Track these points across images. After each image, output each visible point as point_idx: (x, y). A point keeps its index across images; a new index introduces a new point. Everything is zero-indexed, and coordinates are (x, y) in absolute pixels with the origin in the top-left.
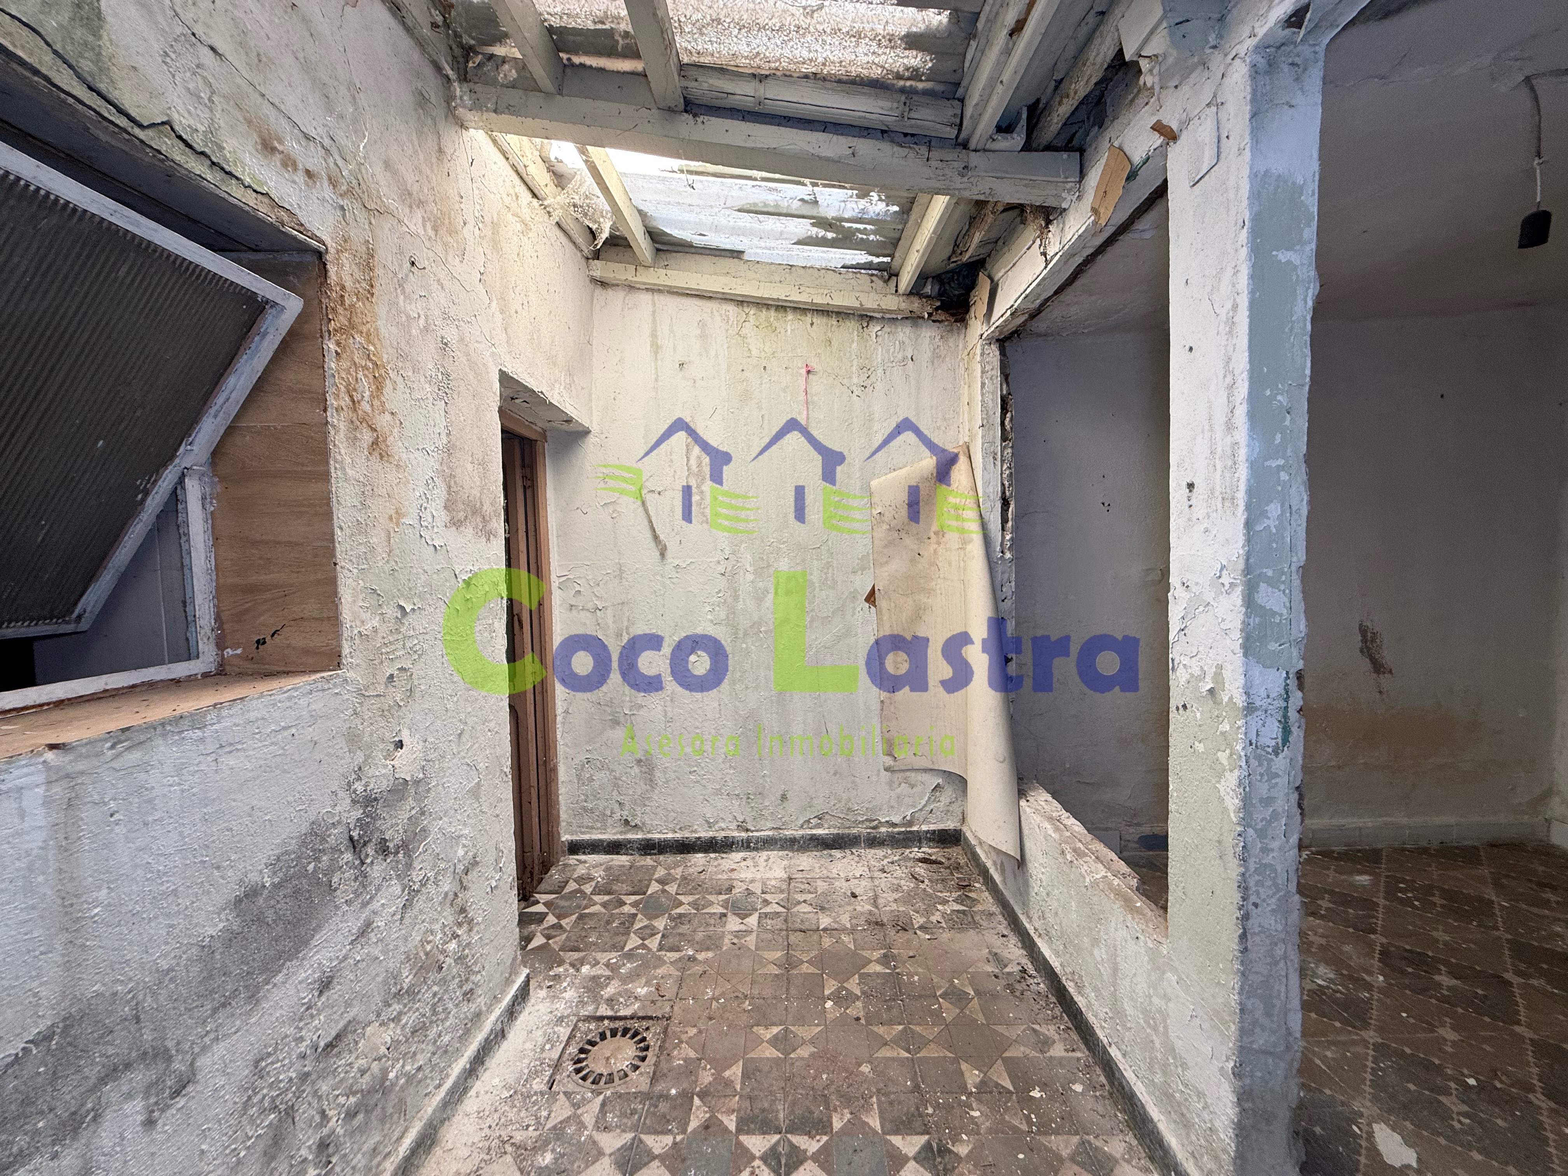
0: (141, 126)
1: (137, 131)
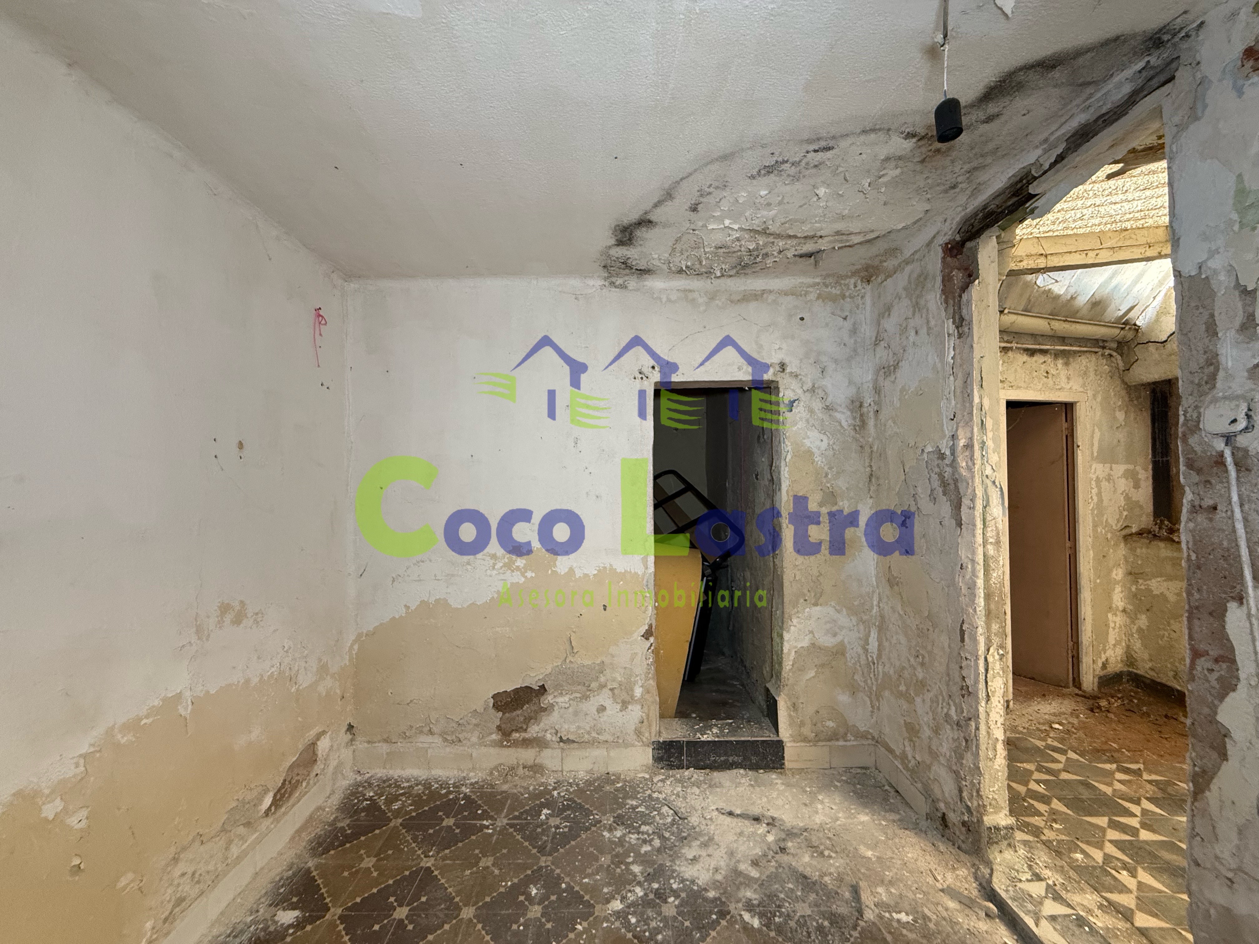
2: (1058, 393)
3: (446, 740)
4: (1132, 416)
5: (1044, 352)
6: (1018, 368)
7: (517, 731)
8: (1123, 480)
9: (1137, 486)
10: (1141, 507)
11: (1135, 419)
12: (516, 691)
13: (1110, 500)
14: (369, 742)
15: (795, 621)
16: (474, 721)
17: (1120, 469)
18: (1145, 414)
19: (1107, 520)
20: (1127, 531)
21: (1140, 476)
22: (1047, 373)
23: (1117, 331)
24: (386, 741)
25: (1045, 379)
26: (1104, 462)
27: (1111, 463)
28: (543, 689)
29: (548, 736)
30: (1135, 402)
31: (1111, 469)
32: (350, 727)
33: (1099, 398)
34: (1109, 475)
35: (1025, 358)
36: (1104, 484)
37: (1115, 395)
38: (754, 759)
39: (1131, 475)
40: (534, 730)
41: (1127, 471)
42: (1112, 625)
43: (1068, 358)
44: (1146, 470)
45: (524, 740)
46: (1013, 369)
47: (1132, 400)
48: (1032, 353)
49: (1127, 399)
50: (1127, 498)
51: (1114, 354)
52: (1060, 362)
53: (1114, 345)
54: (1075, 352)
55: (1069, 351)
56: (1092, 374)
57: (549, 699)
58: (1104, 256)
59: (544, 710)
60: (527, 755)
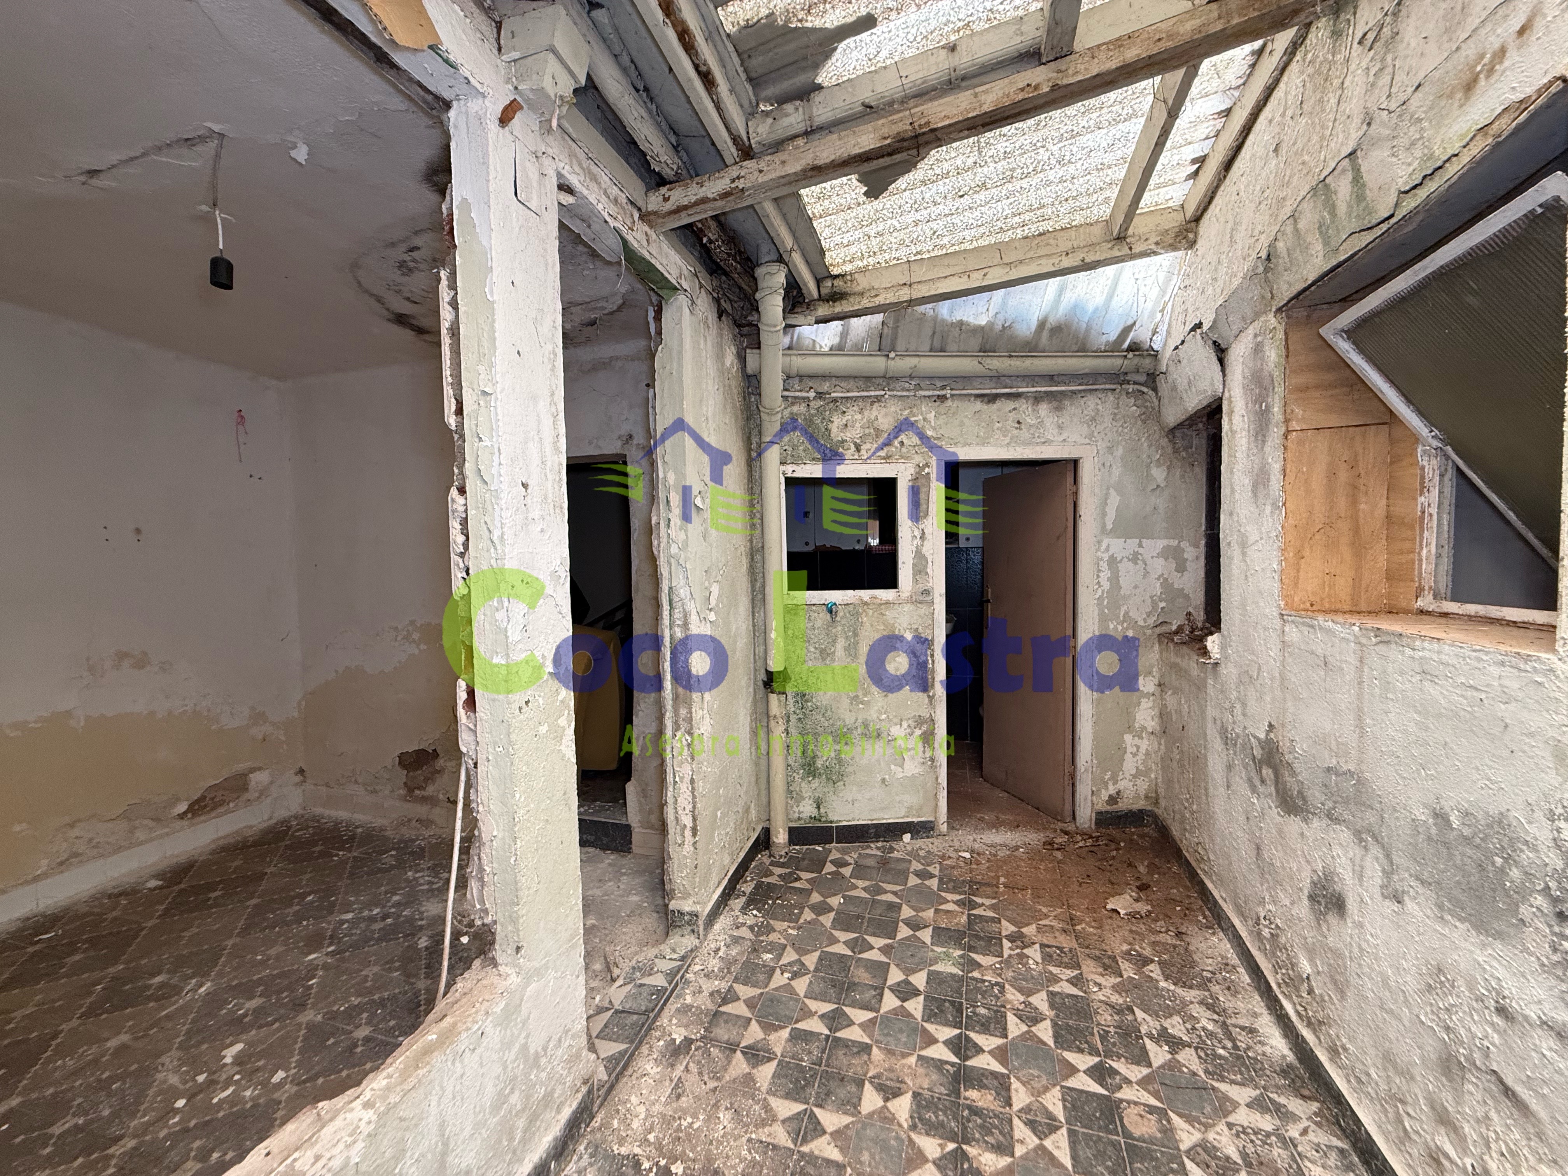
0: (1392, 216)
1: (1393, 221)
2: (1043, 448)
3: (366, 790)
4: (1178, 472)
5: (1016, 396)
6: (966, 421)
7: (418, 789)
8: (1161, 561)
9: (1181, 568)
10: (1187, 597)
11: (1182, 476)
12: (418, 752)
13: (1136, 587)
14: (316, 785)
15: (642, 705)
16: (386, 776)
17: (1154, 546)
18: (1197, 470)
19: (1127, 613)
20: (1164, 629)
21: (1186, 556)
22: (1019, 422)
23: (1119, 362)
24: (327, 785)
25: (1015, 432)
26: (1127, 536)
27: (1141, 537)
28: (435, 754)
29: (441, 796)
30: (1184, 454)
31: (1140, 545)
32: (301, 771)
33: (1119, 452)
34: (1136, 554)
35: (978, 405)
36: (1125, 567)
37: (1150, 446)
38: (605, 840)
39: (1174, 554)
40: (430, 790)
41: (1166, 548)
42: (1131, 749)
43: (1060, 401)
44: (1196, 546)
45: (423, 797)
46: (957, 422)
47: (1176, 451)
48: (992, 399)
49: (1169, 450)
50: (1166, 584)
51: (1145, 390)
52: (1044, 408)
53: (1142, 378)
54: (1074, 392)
55: (1061, 392)
56: (1108, 421)
57: (440, 763)
58: (996, 275)
59: (438, 772)
60: (421, 810)
